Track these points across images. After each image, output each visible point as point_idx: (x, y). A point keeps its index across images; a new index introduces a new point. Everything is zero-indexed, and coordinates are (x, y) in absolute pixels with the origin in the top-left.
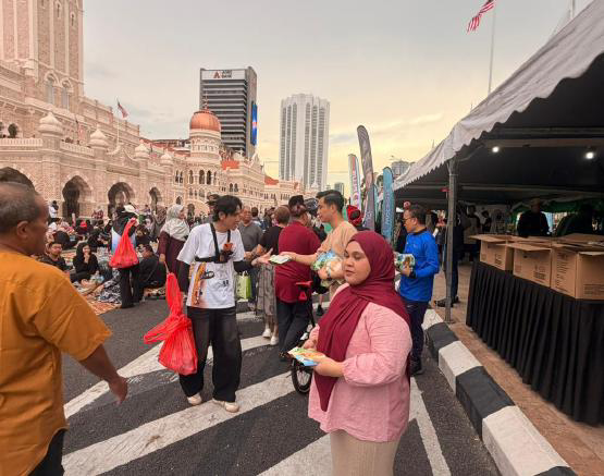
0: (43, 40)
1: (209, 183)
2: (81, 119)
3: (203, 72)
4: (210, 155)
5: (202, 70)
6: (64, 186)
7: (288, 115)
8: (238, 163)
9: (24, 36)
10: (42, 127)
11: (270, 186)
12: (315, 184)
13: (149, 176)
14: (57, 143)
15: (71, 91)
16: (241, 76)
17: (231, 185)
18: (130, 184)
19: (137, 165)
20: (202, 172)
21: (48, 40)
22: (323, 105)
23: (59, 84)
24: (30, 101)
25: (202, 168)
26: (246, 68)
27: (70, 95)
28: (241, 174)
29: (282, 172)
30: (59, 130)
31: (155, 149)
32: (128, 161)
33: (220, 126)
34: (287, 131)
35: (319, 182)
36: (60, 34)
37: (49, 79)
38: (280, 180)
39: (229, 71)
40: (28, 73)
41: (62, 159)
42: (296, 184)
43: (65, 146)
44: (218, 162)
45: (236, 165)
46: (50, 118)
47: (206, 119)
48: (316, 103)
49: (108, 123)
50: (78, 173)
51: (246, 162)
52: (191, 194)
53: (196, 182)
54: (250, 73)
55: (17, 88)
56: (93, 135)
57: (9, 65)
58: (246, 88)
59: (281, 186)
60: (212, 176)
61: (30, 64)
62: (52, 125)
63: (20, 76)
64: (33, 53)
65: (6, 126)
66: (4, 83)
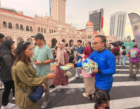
0: (59, 13)
1: (90, 38)
2: (65, 27)
4: (91, 32)
5: (90, 12)
7: (113, 19)
8: (98, 33)
10: (59, 30)
12: (120, 37)
13: (77, 38)
14: (61, 33)
16: (99, 11)
18: (73, 40)
19: (75, 35)
20: (89, 36)
22: (124, 14)
23: (61, 21)
24: (57, 25)
25: (89, 35)
26: (101, 9)
27: (63, 23)
29: (110, 34)
30: (61, 30)
31: (78, 32)
32: (73, 35)
33: (93, 25)
34: (112, 23)
35: (122, 36)
36: (62, 11)
38: (109, 36)
39: (96, 11)
40: (57, 20)
41: (61, 36)
42: (114, 37)
43: (62, 33)
44: (93, 33)
46: (60, 28)
47: (90, 23)
49: (70, 27)
50: (64, 38)
51: (100, 32)
52: (86, 41)
53: (87, 38)
55: (55, 23)
56: (67, 30)
57: (54, 19)
58: (100, 14)
59: (109, 38)
60: (91, 37)
61: (57, 18)
62: (60, 29)
63: (56, 21)
64: (58, 16)
65: (54, 30)
66: (53, 23)
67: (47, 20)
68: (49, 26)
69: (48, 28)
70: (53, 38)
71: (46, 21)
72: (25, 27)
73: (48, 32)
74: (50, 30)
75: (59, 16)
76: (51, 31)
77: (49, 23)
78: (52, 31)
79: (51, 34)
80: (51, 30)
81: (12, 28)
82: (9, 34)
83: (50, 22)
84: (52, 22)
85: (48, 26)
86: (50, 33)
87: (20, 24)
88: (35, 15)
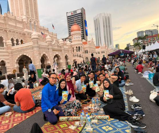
0: (27, 8)
1: (79, 51)
3: (67, 14)
4: (79, 40)
9: (21, 8)
11: (97, 49)
15: (36, 24)
16: (79, 12)
19: (61, 47)
20: (77, 47)
21: (28, 8)
23: (33, 23)
24: (26, 30)
25: (77, 46)
26: (81, 8)
27: (36, 26)
32: (58, 46)
34: (97, 29)
36: (31, 5)
37: (30, 21)
39: (76, 11)
40: (24, 20)
41: (39, 48)
42: (106, 46)
43: (39, 43)
45: (86, 43)
47: (76, 27)
48: (106, 15)
50: (44, 53)
51: (89, 41)
52: (74, 56)
54: (83, 10)
55: (21, 26)
57: (19, 19)
58: (82, 16)
59: (101, 48)
61: (24, 17)
62: (35, 35)
63: (22, 22)
64: (25, 13)
65: (20, 40)
66: (18, 25)
67: (5, 20)
68: (10, 31)
69: (7, 35)
70: (21, 55)
71: (3, 22)
73: (8, 44)
74: (12, 40)
75: (27, 12)
76: (15, 42)
77: (9, 25)
78: (17, 41)
79: (16, 47)
80: (15, 39)
83: (10, 23)
84: (14, 25)
85: (8, 31)
86: (13, 45)
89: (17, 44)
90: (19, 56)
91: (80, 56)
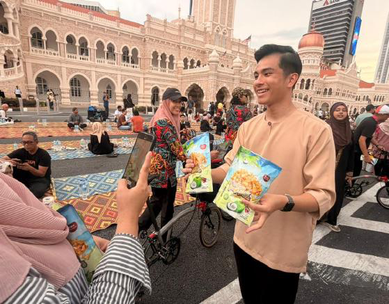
0: (216, 8)
1: (307, 88)
2: (229, 52)
3: (315, 4)
4: (312, 67)
5: (314, 2)
6: (217, 92)
8: (335, 71)
9: (207, 9)
10: (210, 59)
11: (364, 89)
14: (216, 67)
15: (227, 35)
17: (326, 90)
20: (303, 81)
21: (218, 7)
23: (221, 33)
24: (208, 46)
25: (303, 77)
27: (226, 39)
28: (337, 80)
30: (218, 59)
33: (324, 43)
36: (224, 2)
37: (217, 31)
38: (376, 83)
40: (208, 29)
41: (218, 77)
43: (220, 69)
44: (318, 71)
45: (333, 73)
46: (214, 53)
47: (312, 39)
49: (244, 52)
50: (224, 85)
51: (343, 70)
55: (202, 40)
56: (234, 61)
57: (200, 27)
58: (352, 7)
59: (376, 89)
60: (311, 83)
61: (209, 24)
62: (214, 57)
63: (204, 33)
64: (210, 18)
65: (196, 61)
66: (197, 38)
67: (180, 30)
68: (184, 47)
69: (180, 54)
70: (192, 83)
71: (177, 33)
72: (118, 51)
73: (179, 65)
74: (186, 60)
75: (215, 16)
76: (189, 64)
77: (185, 38)
78: (192, 62)
79: (189, 71)
80: (189, 60)
81: (87, 55)
82: (80, 70)
83: (186, 35)
84: (192, 37)
85: (181, 47)
86: (186, 67)
87: (108, 43)
88: (148, 15)
89: (192, 67)
90: (189, 85)
91: (306, 99)
